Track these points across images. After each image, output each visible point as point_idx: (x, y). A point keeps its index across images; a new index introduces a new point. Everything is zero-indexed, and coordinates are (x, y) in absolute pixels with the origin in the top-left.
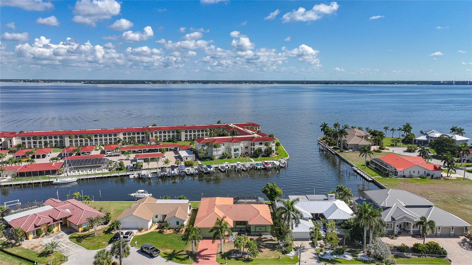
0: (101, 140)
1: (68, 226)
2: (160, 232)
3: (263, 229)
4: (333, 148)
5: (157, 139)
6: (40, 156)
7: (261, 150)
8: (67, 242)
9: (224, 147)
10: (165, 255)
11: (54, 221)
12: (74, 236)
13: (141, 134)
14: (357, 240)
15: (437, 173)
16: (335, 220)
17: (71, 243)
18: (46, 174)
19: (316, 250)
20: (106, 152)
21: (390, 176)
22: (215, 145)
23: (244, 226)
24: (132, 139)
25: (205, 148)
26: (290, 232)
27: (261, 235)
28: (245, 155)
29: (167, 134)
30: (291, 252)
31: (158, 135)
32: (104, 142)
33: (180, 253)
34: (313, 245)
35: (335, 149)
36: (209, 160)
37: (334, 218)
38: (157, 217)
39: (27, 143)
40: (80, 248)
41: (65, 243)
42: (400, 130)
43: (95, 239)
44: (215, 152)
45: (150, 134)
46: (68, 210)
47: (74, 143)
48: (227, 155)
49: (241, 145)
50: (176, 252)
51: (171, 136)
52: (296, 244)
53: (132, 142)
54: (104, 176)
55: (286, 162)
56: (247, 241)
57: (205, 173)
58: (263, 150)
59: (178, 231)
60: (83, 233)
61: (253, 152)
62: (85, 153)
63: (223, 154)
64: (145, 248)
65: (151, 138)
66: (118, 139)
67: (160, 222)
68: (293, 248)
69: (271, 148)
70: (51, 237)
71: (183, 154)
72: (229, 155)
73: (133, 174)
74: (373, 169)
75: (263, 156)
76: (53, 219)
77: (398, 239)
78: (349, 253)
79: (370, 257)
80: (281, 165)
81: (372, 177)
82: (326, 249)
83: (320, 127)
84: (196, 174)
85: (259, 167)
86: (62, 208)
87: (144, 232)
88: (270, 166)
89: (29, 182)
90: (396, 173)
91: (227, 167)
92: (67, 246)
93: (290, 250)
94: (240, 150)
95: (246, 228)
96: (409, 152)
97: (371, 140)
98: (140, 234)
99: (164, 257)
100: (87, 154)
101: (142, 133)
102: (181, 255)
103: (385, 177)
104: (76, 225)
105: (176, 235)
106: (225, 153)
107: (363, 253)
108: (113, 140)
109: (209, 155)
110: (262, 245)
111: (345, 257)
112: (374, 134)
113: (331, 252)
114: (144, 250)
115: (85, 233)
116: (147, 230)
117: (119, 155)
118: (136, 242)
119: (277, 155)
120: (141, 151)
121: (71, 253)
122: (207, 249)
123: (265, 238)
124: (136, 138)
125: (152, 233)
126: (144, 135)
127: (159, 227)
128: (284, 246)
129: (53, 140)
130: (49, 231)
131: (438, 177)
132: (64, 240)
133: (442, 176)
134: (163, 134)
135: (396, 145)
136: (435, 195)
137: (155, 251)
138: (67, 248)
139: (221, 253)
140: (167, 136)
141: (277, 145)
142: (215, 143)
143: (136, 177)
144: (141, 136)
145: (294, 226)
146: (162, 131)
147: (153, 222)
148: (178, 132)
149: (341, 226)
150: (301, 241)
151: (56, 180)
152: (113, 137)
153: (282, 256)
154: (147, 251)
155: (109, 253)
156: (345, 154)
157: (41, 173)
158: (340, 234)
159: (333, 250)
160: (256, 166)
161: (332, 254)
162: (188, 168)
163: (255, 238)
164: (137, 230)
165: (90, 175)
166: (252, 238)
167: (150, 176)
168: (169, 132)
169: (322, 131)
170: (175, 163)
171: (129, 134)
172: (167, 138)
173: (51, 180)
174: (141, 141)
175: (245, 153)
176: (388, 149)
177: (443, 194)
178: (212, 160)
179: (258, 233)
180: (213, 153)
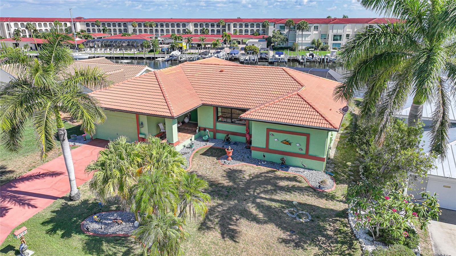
9: (316, 32)
13: (216, 27)
24: (204, 32)
25: (286, 31)
29: (249, 28)
31: (238, 28)
32: (171, 33)
39: (91, 31)
44: (300, 39)
45: (227, 27)
47: (138, 33)
49: (348, 30)
63: (313, 43)
65: (227, 31)
94: (344, 37)
106: (316, 41)
108: (181, 31)
109: (290, 44)
124: (210, 32)
129: (117, 28)
134: (244, 28)
140: (249, 32)
146: (244, 24)
148: (264, 26)
152: (181, 28)
168: (252, 26)
171: (202, 26)
172: (249, 34)
178: (293, 51)
179: (276, 158)
180: (297, 40)
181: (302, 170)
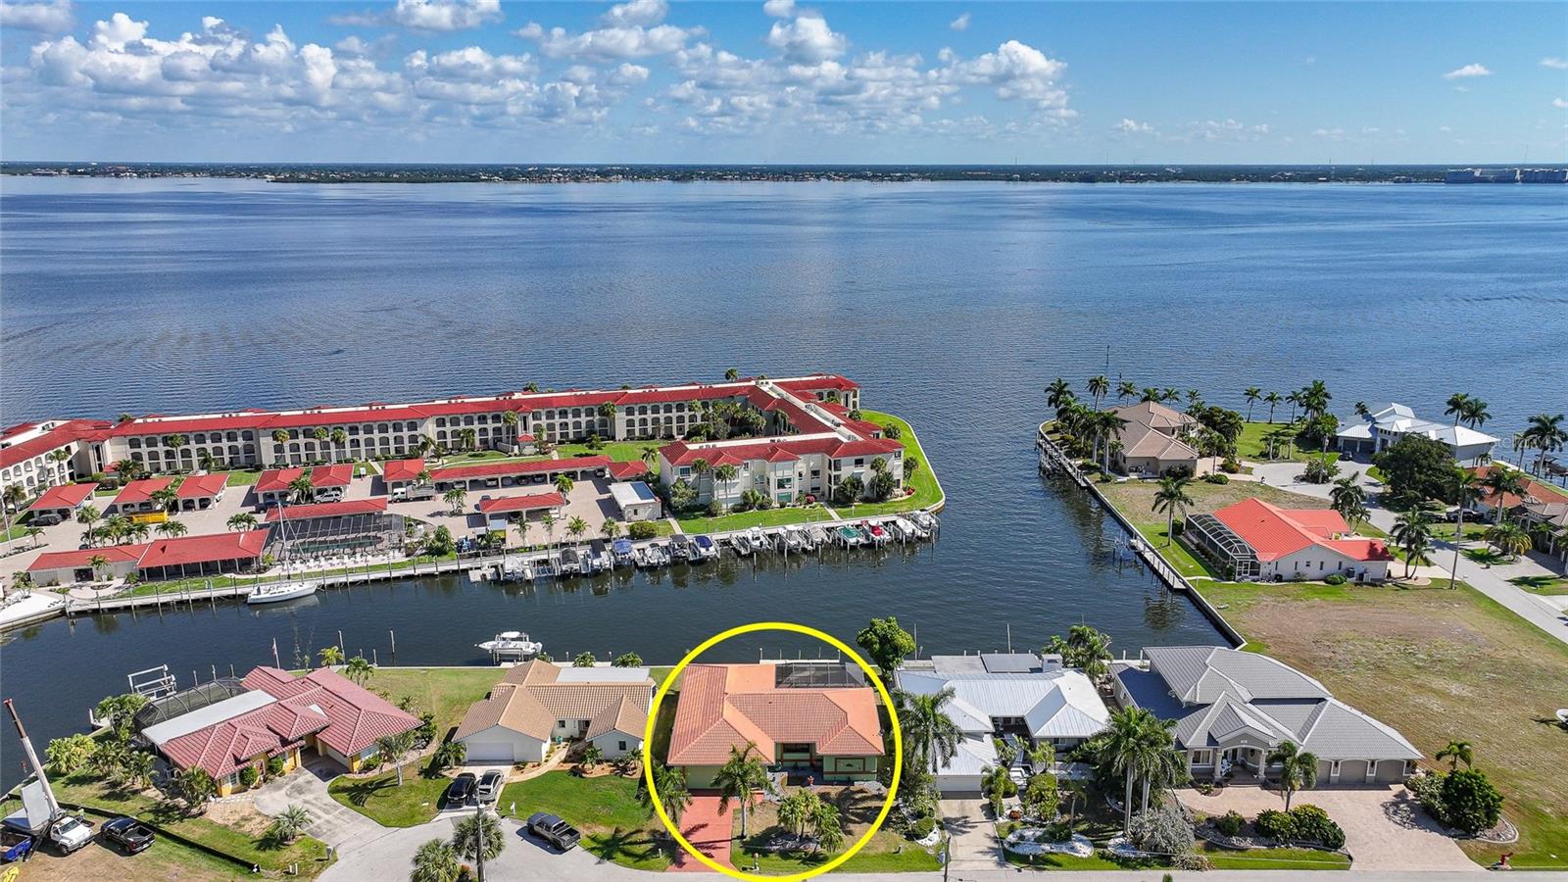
0: (370, 442)
1: (320, 753)
2: (576, 772)
3: (857, 765)
4: (1080, 467)
5: (540, 436)
6: (192, 501)
7: (859, 482)
8: (325, 805)
9: (746, 474)
10: (594, 845)
11: (285, 742)
12: (341, 784)
13: (490, 421)
14: (1111, 798)
15: (1375, 569)
16: (1056, 740)
17: (336, 808)
18: (224, 571)
19: (998, 828)
20: (390, 486)
21: (1237, 577)
22: (720, 472)
23: (806, 756)
24: (463, 438)
25: (692, 478)
26: (927, 781)
27: (850, 782)
28: (811, 495)
29: (570, 419)
30: (931, 835)
31: (544, 422)
32: (378, 447)
33: (634, 838)
34: (991, 812)
35: (1087, 469)
36: (703, 515)
37: (1053, 734)
38: (562, 724)
39: (145, 457)
40: (363, 821)
41: (320, 808)
42: (1293, 399)
43: (400, 795)
44: (722, 492)
45: (519, 423)
46: (315, 708)
47: (288, 453)
48: (758, 498)
49: (801, 465)
50: (623, 835)
51: (584, 425)
52: (948, 809)
53: (464, 446)
54: (395, 574)
55: (933, 521)
56: (811, 808)
57: (692, 563)
58: (866, 481)
59: (624, 770)
60: (363, 776)
61: (834, 487)
62: (326, 490)
63: (745, 496)
64: (540, 824)
65: (521, 433)
66: (421, 440)
67: (572, 740)
68: (938, 822)
69: (889, 476)
70: (279, 788)
71: (625, 494)
72: (763, 497)
73: (479, 568)
74: (1193, 547)
75: (866, 500)
76: (281, 736)
77: (1222, 794)
78: (1085, 838)
79: (1138, 849)
80: (919, 534)
81: (1185, 579)
82: (1025, 823)
83: (1046, 391)
84: (665, 565)
85: (852, 541)
86: (299, 702)
87: (531, 774)
88: (886, 536)
89: (178, 597)
90: (1254, 569)
91: (757, 543)
92: (327, 817)
93: (927, 830)
94: (796, 481)
95: (810, 760)
96: (1312, 482)
97: (1197, 442)
98: (519, 778)
99: (592, 849)
100: (333, 493)
101: (493, 418)
102: (636, 843)
103: (1223, 580)
104: (345, 756)
105: (619, 781)
106: (750, 494)
107: (1124, 836)
108: (406, 441)
109: (701, 500)
110: (853, 814)
111: (1072, 848)
112: (1208, 419)
113: (1038, 834)
114: (537, 828)
115: (371, 775)
116: (539, 765)
117: (429, 498)
118: (513, 807)
119: (909, 494)
120: (494, 483)
121: (341, 837)
122: (706, 825)
123: (862, 791)
124: (477, 434)
125: (551, 775)
126: (499, 425)
127: (570, 756)
128: (912, 815)
129: (225, 444)
130: (272, 769)
131: (1378, 580)
132: (315, 799)
133: (1389, 575)
134: (557, 420)
135: (1275, 456)
136: (1354, 645)
137: (566, 833)
138: (328, 822)
139: (742, 837)
140: (571, 426)
141: (909, 465)
142: (720, 464)
143: (489, 577)
144: (490, 425)
145: (939, 763)
146: (557, 412)
147: (553, 739)
148: (602, 412)
149: (1071, 756)
150: (959, 801)
151: (255, 592)
152: (406, 433)
153: (905, 845)
154: (544, 833)
155: (450, 849)
156: (1115, 487)
157: (210, 568)
158: (1068, 778)
159: (1044, 826)
160: (843, 536)
161: (1039, 840)
162: (641, 545)
163: (834, 791)
164: (511, 767)
165: (351, 571)
166: (827, 791)
167: (529, 575)
168: (577, 414)
169: (1049, 405)
170: (602, 530)
171: (455, 422)
172: (571, 431)
173: (240, 591)
174: (491, 443)
175: (813, 489)
176: (1249, 471)
177: (1379, 641)
178: (712, 516)
179: (843, 777)
180: (716, 495)
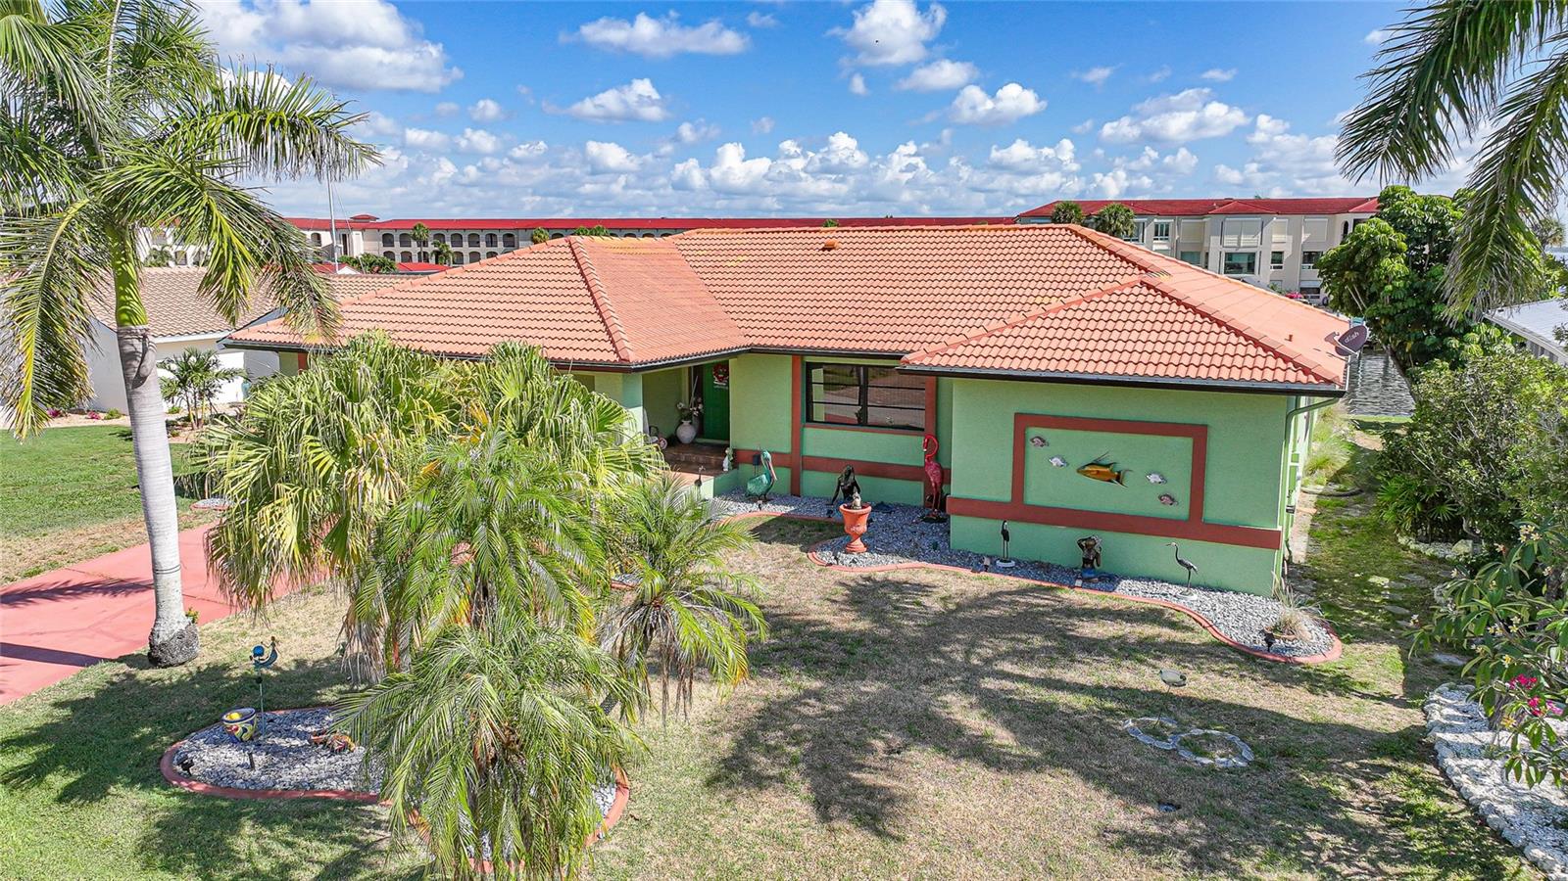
39: (398, 258)
94: (1266, 266)
181: (1175, 590)
